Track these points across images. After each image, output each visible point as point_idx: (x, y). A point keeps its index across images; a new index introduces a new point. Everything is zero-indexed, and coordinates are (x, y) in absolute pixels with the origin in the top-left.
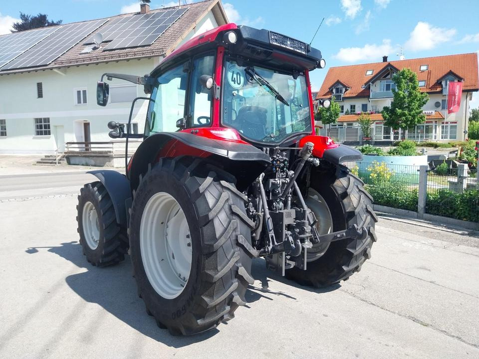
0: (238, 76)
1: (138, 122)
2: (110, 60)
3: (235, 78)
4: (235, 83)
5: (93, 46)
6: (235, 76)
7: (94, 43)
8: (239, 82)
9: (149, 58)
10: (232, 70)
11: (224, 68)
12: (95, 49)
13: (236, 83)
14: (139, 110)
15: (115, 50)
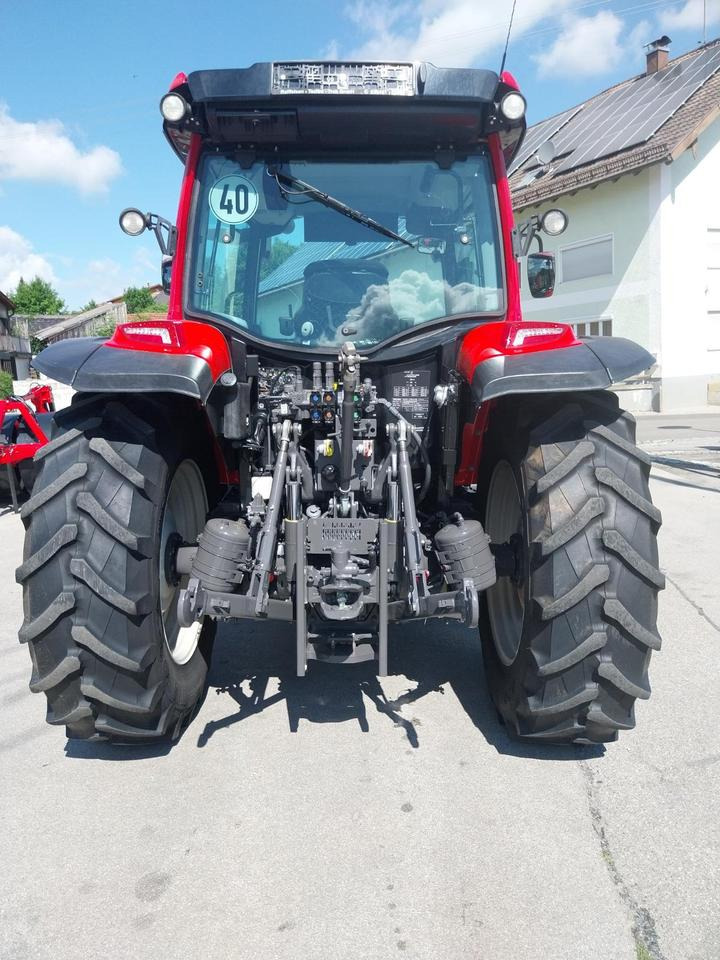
0: (242, 194)
1: (612, 317)
2: (561, 192)
3: (230, 201)
4: (230, 212)
5: (536, 172)
6: (231, 195)
7: (540, 165)
8: (242, 207)
9: (637, 171)
10: (224, 182)
11: (198, 184)
12: (538, 176)
13: (234, 210)
14: (615, 291)
15: (573, 169)
